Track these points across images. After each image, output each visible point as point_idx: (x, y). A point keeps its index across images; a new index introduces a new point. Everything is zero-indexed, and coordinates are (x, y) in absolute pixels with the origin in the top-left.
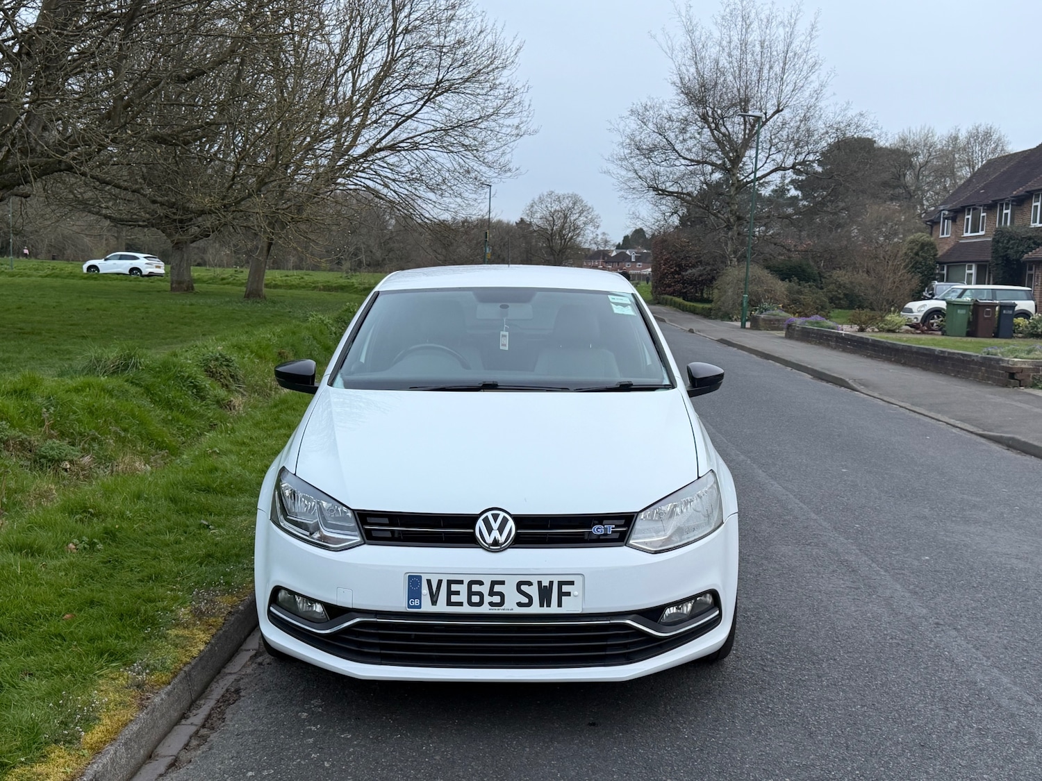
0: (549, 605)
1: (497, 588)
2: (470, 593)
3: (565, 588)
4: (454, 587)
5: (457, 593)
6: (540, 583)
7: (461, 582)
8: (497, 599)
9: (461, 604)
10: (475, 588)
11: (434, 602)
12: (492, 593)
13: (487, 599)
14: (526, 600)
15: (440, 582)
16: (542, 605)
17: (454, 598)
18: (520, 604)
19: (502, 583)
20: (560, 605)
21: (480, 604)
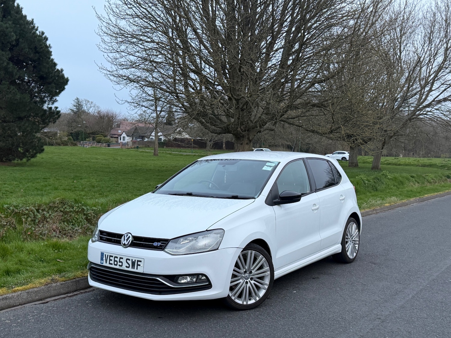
0: (134, 269)
1: (121, 260)
2: (115, 261)
3: (139, 263)
4: (111, 258)
5: (111, 260)
6: (132, 260)
7: (112, 256)
8: (121, 264)
9: (112, 264)
10: (116, 259)
11: (106, 262)
12: (120, 262)
13: (119, 263)
14: (128, 266)
15: (108, 255)
16: (132, 268)
17: (111, 262)
18: (126, 267)
19: (122, 258)
20: (137, 269)
21: (116, 265)
